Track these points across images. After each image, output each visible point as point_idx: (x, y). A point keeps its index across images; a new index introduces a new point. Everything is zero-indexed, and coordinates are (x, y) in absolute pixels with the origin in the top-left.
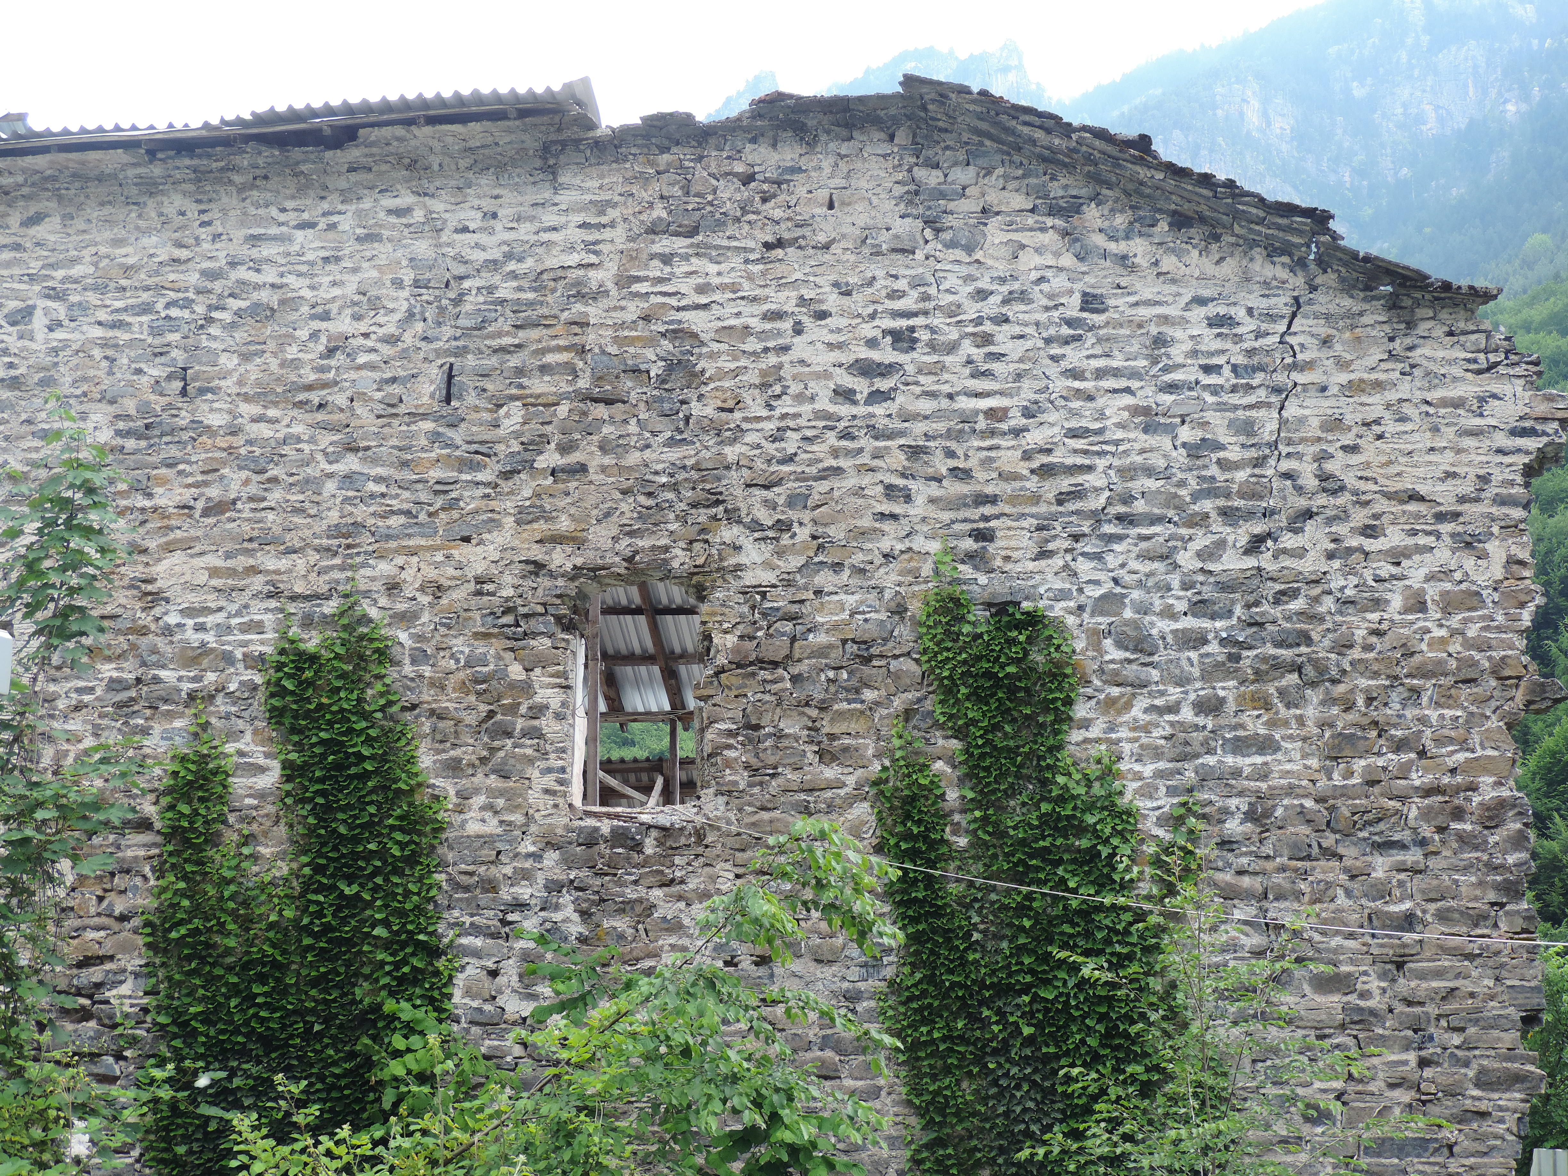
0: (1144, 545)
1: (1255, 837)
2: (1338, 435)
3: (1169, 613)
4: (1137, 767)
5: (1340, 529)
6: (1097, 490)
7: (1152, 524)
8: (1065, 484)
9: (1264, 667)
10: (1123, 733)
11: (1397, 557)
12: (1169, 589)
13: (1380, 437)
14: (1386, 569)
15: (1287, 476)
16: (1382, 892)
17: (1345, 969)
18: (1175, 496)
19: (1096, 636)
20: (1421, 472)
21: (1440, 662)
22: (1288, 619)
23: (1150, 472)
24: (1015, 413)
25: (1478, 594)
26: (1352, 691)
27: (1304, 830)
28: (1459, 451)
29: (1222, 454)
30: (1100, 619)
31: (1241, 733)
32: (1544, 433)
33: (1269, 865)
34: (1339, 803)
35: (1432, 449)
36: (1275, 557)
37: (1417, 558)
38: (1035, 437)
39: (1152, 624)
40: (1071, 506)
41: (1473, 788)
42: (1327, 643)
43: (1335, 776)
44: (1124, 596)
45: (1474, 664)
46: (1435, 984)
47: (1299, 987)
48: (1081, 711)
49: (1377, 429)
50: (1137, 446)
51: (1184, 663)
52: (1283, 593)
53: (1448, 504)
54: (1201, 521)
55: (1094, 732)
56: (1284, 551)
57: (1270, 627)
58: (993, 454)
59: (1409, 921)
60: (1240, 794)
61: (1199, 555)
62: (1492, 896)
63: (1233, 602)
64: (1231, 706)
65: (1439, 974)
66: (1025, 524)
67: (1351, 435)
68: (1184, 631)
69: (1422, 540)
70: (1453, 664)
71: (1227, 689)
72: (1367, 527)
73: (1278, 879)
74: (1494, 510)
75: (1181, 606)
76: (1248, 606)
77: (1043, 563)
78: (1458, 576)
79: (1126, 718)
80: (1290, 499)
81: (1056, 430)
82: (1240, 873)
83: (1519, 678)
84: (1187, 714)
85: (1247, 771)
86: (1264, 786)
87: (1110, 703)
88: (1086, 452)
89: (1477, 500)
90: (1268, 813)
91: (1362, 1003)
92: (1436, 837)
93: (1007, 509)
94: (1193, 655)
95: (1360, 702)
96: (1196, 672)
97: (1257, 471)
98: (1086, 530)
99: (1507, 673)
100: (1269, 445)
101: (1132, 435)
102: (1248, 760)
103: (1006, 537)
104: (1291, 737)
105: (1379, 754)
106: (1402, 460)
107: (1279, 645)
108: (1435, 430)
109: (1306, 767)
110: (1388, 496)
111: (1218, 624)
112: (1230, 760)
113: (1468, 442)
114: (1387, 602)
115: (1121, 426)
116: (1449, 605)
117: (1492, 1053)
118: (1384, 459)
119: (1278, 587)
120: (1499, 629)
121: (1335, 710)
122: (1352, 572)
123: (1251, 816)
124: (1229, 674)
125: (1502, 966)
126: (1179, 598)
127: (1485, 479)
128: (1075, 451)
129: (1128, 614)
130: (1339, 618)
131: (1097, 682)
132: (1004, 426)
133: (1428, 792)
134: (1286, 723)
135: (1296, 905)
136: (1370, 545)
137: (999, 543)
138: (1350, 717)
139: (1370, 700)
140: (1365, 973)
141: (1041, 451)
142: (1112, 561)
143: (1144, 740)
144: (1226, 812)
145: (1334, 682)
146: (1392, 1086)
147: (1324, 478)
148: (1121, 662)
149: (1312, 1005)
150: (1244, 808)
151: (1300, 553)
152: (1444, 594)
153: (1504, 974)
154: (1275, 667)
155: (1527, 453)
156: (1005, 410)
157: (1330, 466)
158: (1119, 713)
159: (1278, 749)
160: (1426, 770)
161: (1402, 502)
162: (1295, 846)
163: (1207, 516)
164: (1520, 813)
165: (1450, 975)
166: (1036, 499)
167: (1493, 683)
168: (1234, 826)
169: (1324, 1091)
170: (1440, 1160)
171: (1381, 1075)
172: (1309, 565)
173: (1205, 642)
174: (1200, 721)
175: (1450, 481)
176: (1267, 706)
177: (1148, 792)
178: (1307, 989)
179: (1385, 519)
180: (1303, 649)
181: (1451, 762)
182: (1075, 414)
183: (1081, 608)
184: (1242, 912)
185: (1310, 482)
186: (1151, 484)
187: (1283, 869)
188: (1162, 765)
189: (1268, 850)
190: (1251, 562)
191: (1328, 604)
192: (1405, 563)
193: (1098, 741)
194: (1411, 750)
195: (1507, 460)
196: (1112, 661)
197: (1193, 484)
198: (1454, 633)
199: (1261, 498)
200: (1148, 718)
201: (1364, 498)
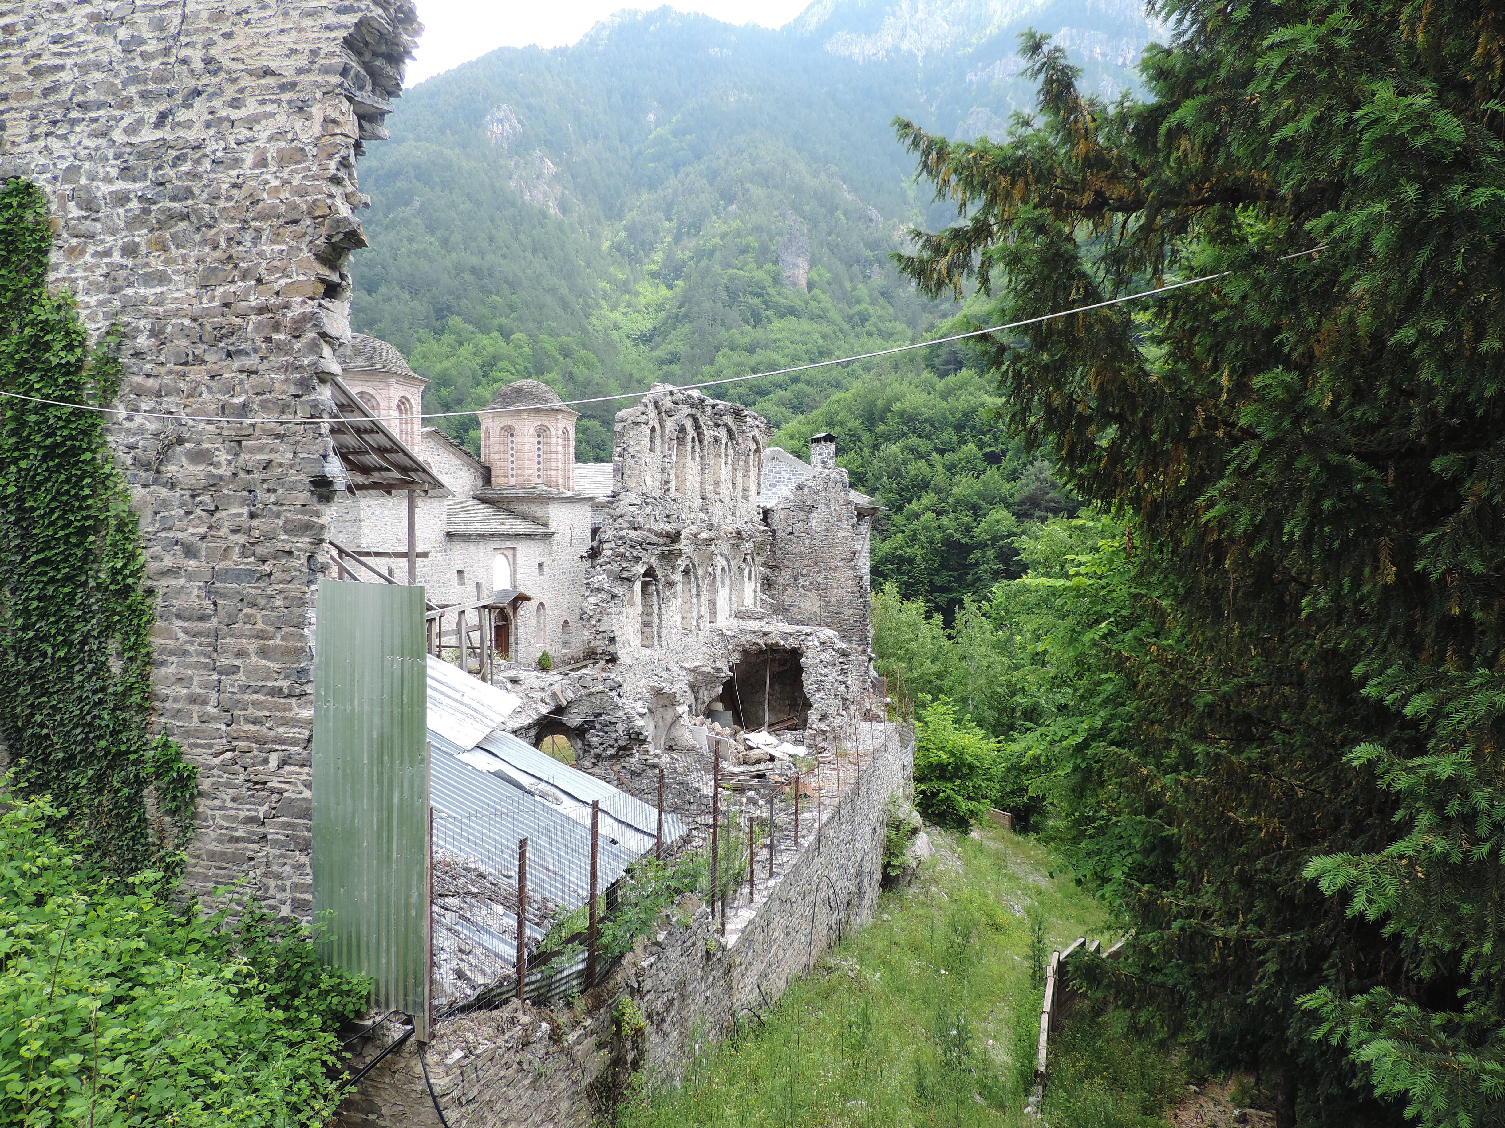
0: (94, 126)
1: (154, 349)
2: (220, 25)
3: (108, 180)
4: (87, 299)
5: (217, 103)
6: (67, 84)
7: (99, 109)
8: (47, 81)
9: (163, 218)
10: (79, 273)
11: (251, 122)
12: (107, 160)
13: (247, 23)
14: (244, 133)
15: (184, 61)
16: (231, 389)
17: (205, 446)
18: (113, 84)
19: (63, 199)
20: (272, 51)
21: (274, 207)
22: (179, 178)
23: (98, 66)
24: (20, 27)
25: (302, 149)
26: (217, 234)
27: (184, 342)
28: (300, 30)
29: (144, 48)
30: (66, 186)
31: (148, 270)
32: (360, 9)
33: (163, 370)
34: (205, 321)
35: (282, 31)
36: (172, 129)
37: (264, 122)
38: (31, 46)
39: (98, 188)
40: (52, 99)
41: (287, 306)
42: (204, 196)
43: (204, 300)
44: (80, 167)
45: (295, 207)
46: (258, 457)
47: (179, 460)
48: (54, 257)
49: (245, 16)
50: (91, 46)
51: (115, 217)
52: (178, 158)
53: (289, 76)
54: (127, 103)
55: (61, 273)
56: (179, 124)
57: (168, 185)
58: (6, 61)
59: (244, 409)
60: (146, 316)
61: (125, 131)
62: (293, 390)
63: (147, 167)
64: (143, 250)
65: (261, 449)
66: (24, 115)
67: (229, 24)
68: (116, 192)
69: (270, 108)
70: (283, 208)
71: (140, 237)
72: (234, 99)
73: (167, 380)
74: (319, 79)
75: (114, 173)
76: (156, 170)
77: (33, 144)
78: (290, 136)
79: (81, 261)
80: (185, 80)
81: (45, 38)
82: (148, 376)
83: (324, 217)
84: (116, 257)
85: (151, 298)
86: (161, 309)
87: (72, 250)
88: (60, 54)
89: (309, 71)
90: (162, 331)
91: (215, 471)
92: (263, 345)
93: (15, 104)
94: (121, 211)
95: (223, 242)
96: (122, 224)
97: (166, 60)
98: (59, 117)
99: (317, 213)
100: (173, 37)
101: (89, 38)
102: (153, 291)
103: (13, 126)
104: (178, 271)
105: (233, 282)
106: (261, 41)
107: (173, 199)
108: (286, 14)
109: (188, 294)
110: (251, 73)
111: (138, 185)
112: (142, 291)
113: (308, 22)
114: (243, 160)
115: (83, 31)
116: (283, 160)
117: (292, 508)
118: (249, 42)
119: (175, 153)
120: (314, 178)
121: (207, 249)
122: (223, 138)
123: (154, 333)
124: (143, 224)
125: (296, 443)
126: (113, 166)
127: (314, 53)
128: (55, 54)
129: (83, 181)
130: (212, 176)
131: (65, 235)
132: (13, 39)
133: (261, 310)
134: (175, 261)
135: (177, 400)
136: (235, 114)
137: (9, 131)
138: (218, 254)
139: (229, 240)
140: (217, 449)
141: (33, 56)
142: (73, 139)
143: (91, 278)
144: (137, 330)
145: (210, 227)
146: (234, 532)
147: (208, 61)
148: (79, 218)
149: (187, 473)
150: (149, 327)
151: (188, 125)
152: (280, 151)
153: (299, 449)
154: (171, 217)
155: (347, 27)
156: (14, 25)
157: (214, 52)
158: (76, 259)
159: (170, 281)
160: (261, 293)
161: (259, 77)
162: (177, 355)
163: (131, 100)
164: (315, 325)
165: (267, 450)
166: (30, 94)
167: (309, 222)
168: (143, 341)
169: (193, 535)
170: (262, 585)
171: (226, 523)
172: (192, 135)
173: (129, 200)
174: (124, 261)
175: (294, 57)
176: (165, 249)
177: (91, 318)
178: (184, 460)
179: (246, 93)
180: (190, 202)
181: (276, 287)
182: (55, 24)
183: (55, 178)
184: (146, 404)
185: (198, 65)
186: (98, 76)
187: (170, 372)
188: (101, 296)
189: (162, 359)
190: (158, 134)
191: (207, 164)
192: (256, 128)
193: (64, 279)
194: (252, 278)
195: (332, 35)
196: (72, 219)
197: (124, 73)
198: (285, 183)
199: (168, 81)
200: (93, 261)
201: (234, 76)
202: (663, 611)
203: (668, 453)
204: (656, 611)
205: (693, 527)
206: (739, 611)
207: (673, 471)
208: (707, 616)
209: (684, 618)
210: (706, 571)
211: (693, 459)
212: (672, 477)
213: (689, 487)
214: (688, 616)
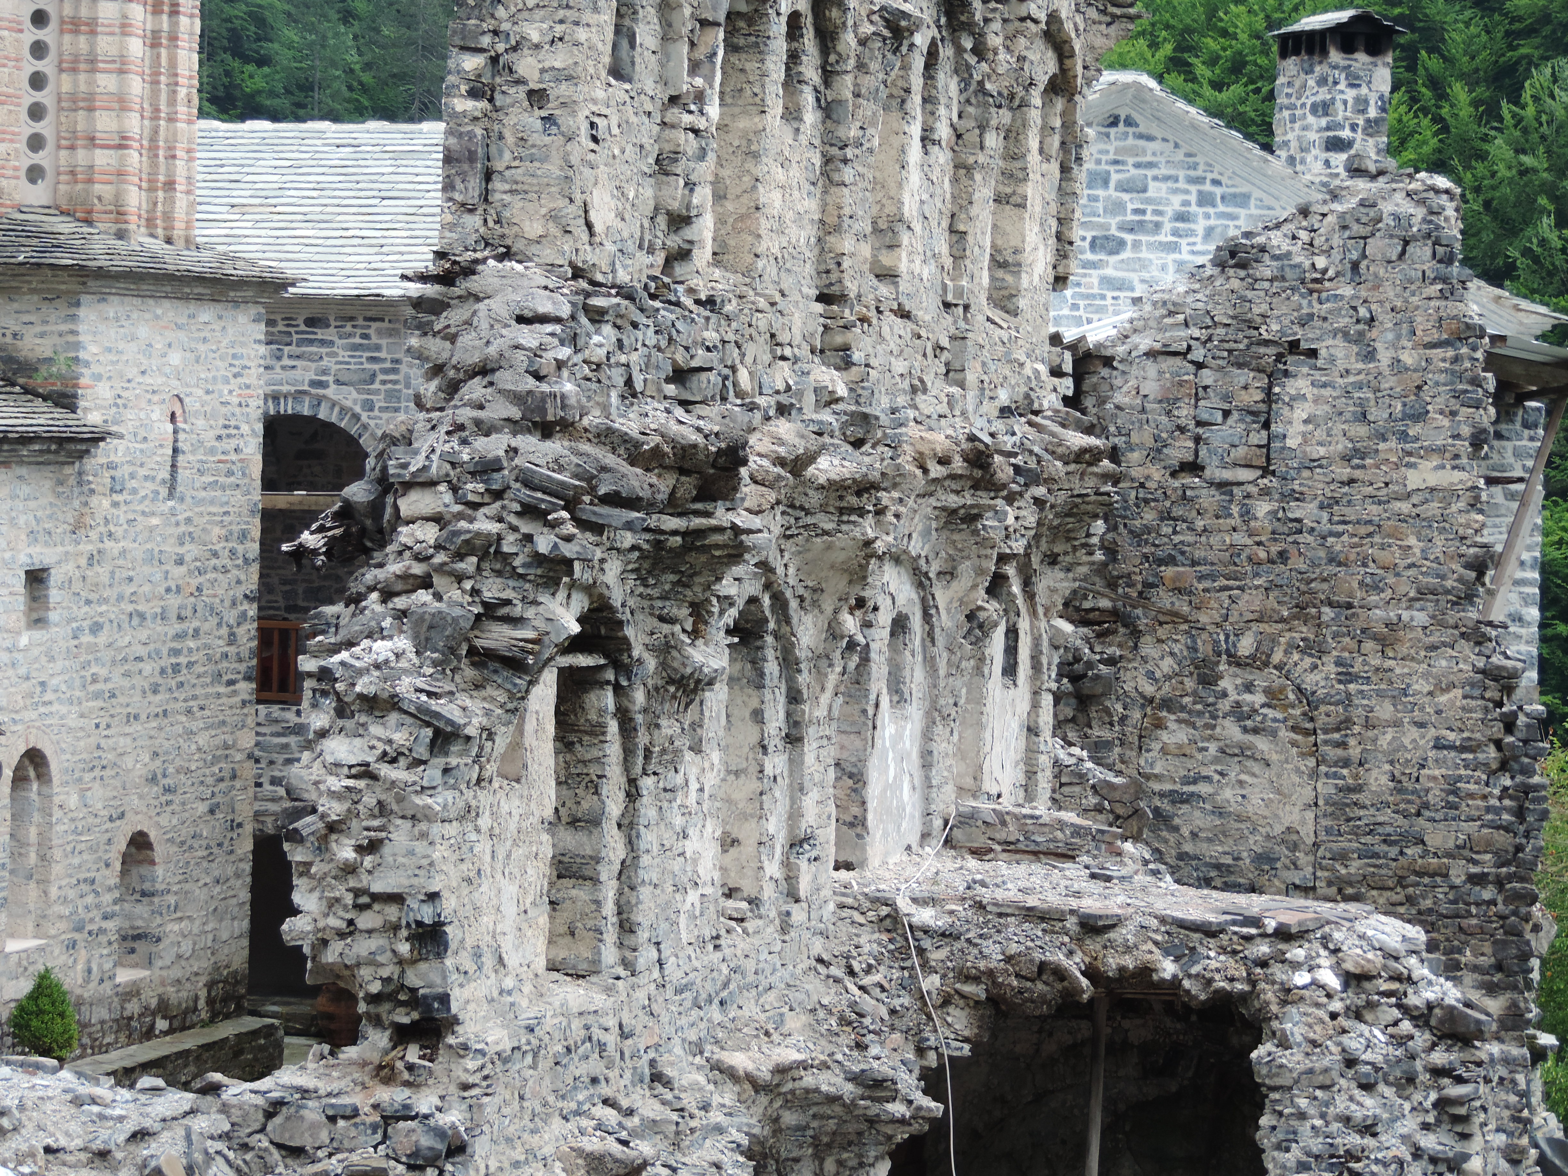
202: (647, 809)
203: (686, 83)
204: (614, 807)
205: (784, 428)
206: (967, 819)
207: (705, 170)
208: (828, 835)
209: (729, 842)
210: (833, 632)
211: (792, 114)
212: (703, 196)
213: (770, 244)
214: (747, 832)
